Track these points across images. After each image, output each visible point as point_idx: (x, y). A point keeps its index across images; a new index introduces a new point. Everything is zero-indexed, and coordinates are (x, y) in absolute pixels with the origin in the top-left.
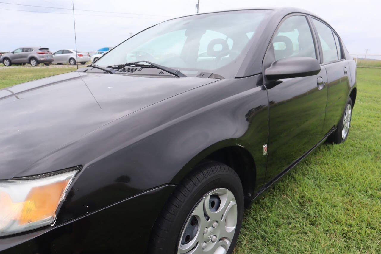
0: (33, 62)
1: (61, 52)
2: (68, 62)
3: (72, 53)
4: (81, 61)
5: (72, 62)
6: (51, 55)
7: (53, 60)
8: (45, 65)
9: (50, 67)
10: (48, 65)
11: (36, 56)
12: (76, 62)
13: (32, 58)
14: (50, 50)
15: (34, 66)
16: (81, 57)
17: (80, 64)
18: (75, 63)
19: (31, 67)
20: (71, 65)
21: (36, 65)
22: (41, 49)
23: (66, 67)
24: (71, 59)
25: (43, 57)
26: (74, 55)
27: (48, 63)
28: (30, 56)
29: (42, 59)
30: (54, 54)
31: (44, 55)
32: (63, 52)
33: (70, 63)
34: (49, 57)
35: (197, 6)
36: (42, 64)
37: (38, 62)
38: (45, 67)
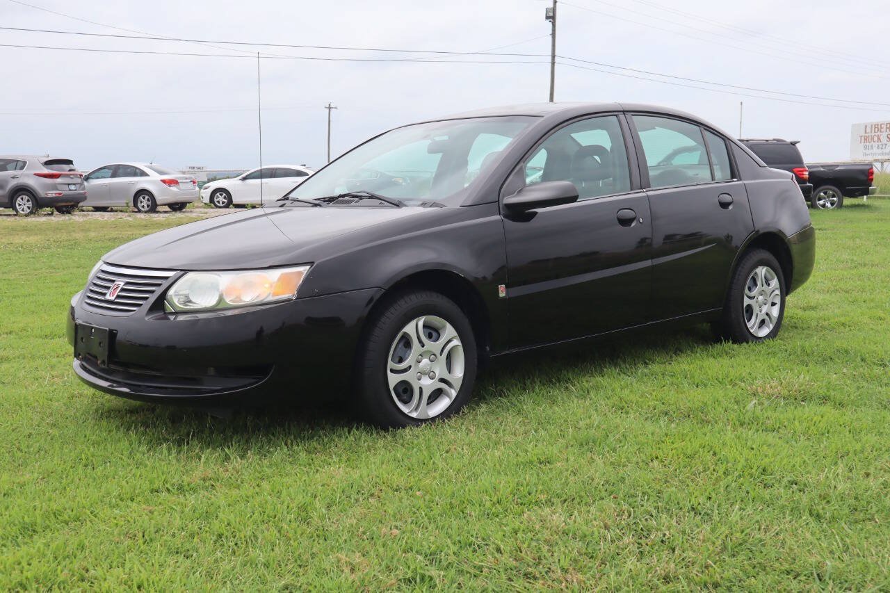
0: (23, 203)
1: (110, 172)
2: (131, 204)
3: (143, 174)
4: (171, 199)
5: (144, 202)
6: (79, 181)
7: (83, 198)
8: (56, 213)
9: (77, 218)
10: (69, 212)
11: (33, 182)
12: (158, 203)
13: (22, 190)
14: (76, 166)
15: (27, 215)
16: (174, 189)
17: (167, 209)
18: (153, 208)
19: (17, 217)
20: (139, 211)
21: (31, 213)
22: (49, 163)
23: (125, 217)
24: (142, 192)
25: (55, 187)
26: (150, 182)
27: (66, 205)
28: (12, 183)
29: (52, 194)
30: (87, 178)
31: (59, 180)
32: (116, 171)
33: (135, 205)
34: (73, 187)
35: (551, 14)
36: (48, 210)
37: (39, 204)
38: (58, 219)
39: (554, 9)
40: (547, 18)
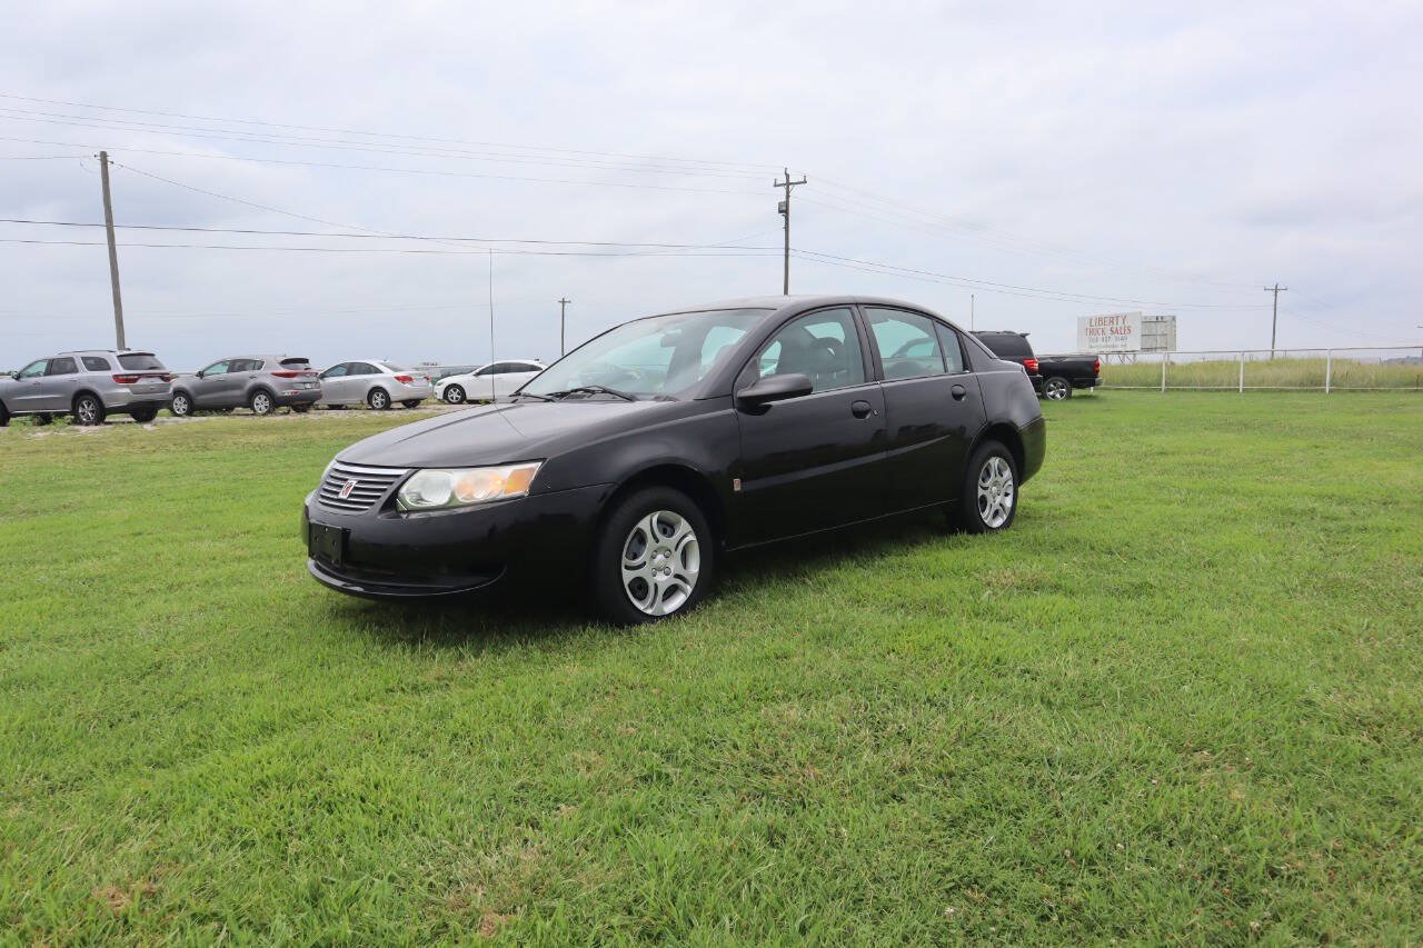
0: (261, 403)
1: (345, 370)
2: (366, 402)
3: (378, 371)
4: (405, 396)
5: (378, 400)
6: (314, 379)
7: (318, 396)
8: (292, 411)
9: (312, 416)
10: (304, 411)
11: (269, 381)
12: (392, 399)
13: (260, 389)
14: (312, 364)
15: (264, 415)
16: (407, 385)
17: (401, 406)
18: (387, 405)
19: (255, 418)
20: (374, 408)
21: (269, 412)
22: (285, 362)
23: (359, 415)
24: (377, 389)
25: (290, 386)
26: (385, 380)
27: (302, 404)
28: (251, 383)
29: (288, 393)
30: (323, 376)
31: (295, 379)
32: (351, 369)
33: (370, 402)
34: (308, 386)
35: (784, 208)
36: (284, 409)
37: (276, 403)
38: (294, 417)
39: (787, 203)
40: (780, 212)
